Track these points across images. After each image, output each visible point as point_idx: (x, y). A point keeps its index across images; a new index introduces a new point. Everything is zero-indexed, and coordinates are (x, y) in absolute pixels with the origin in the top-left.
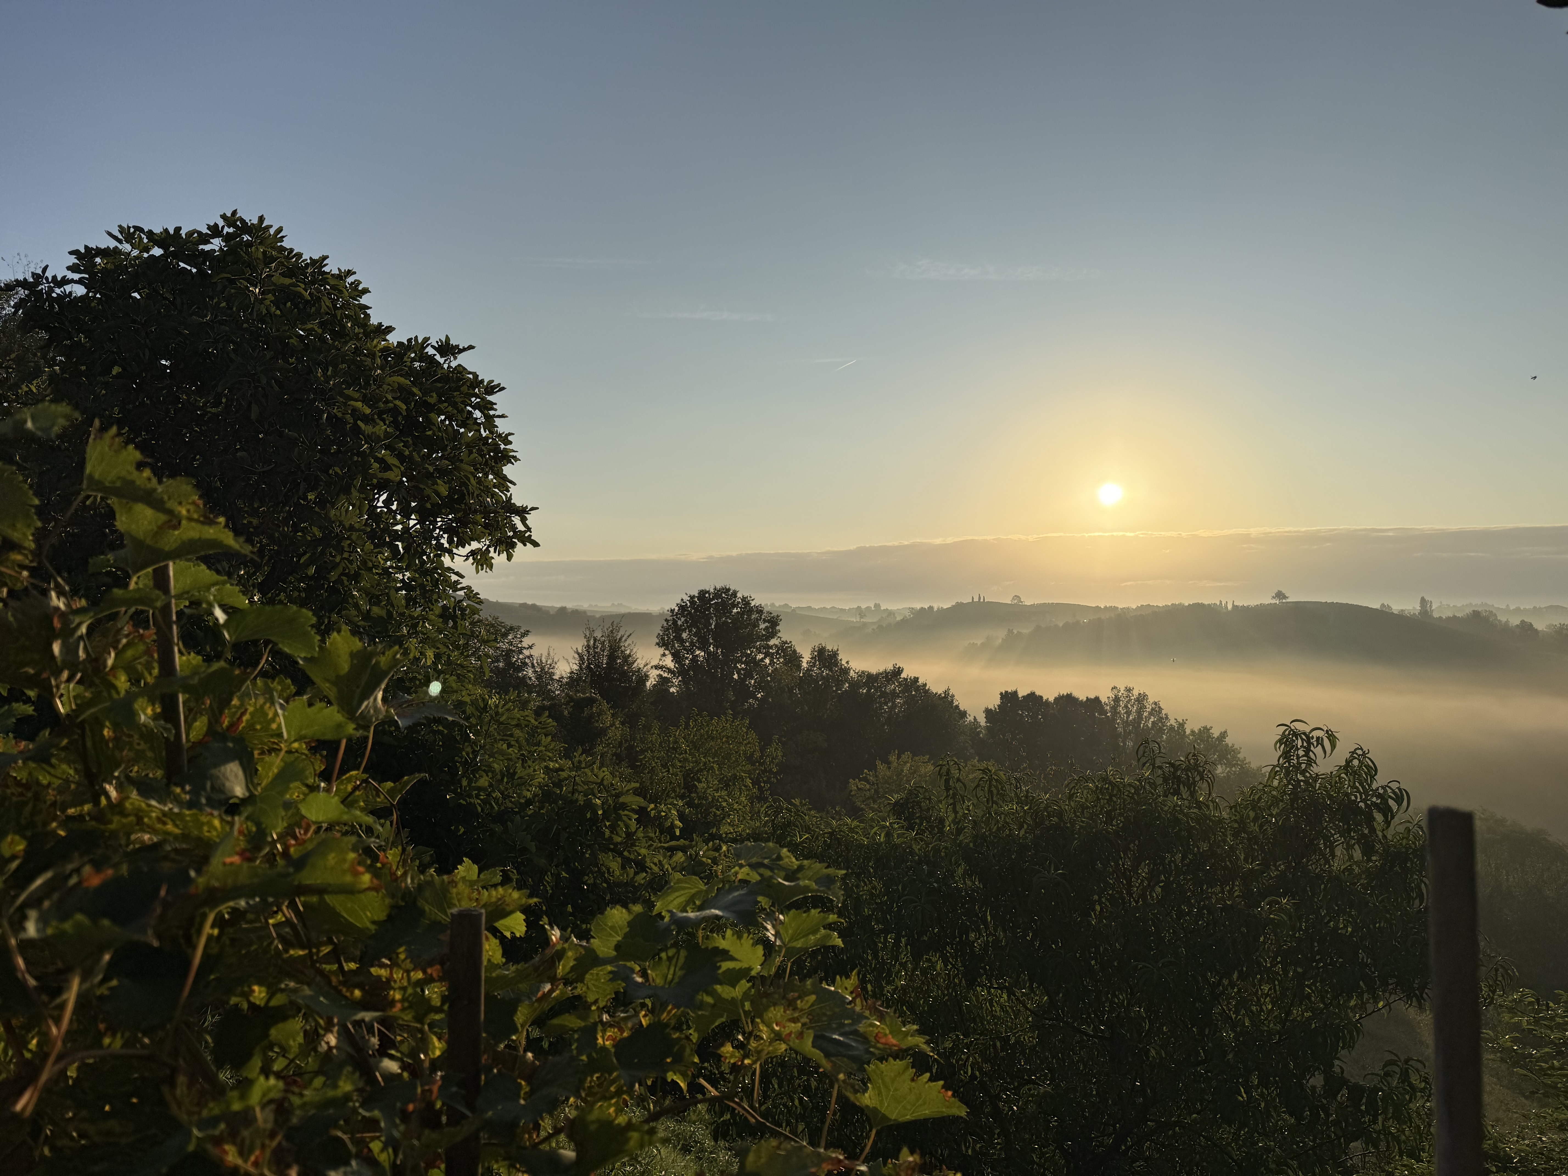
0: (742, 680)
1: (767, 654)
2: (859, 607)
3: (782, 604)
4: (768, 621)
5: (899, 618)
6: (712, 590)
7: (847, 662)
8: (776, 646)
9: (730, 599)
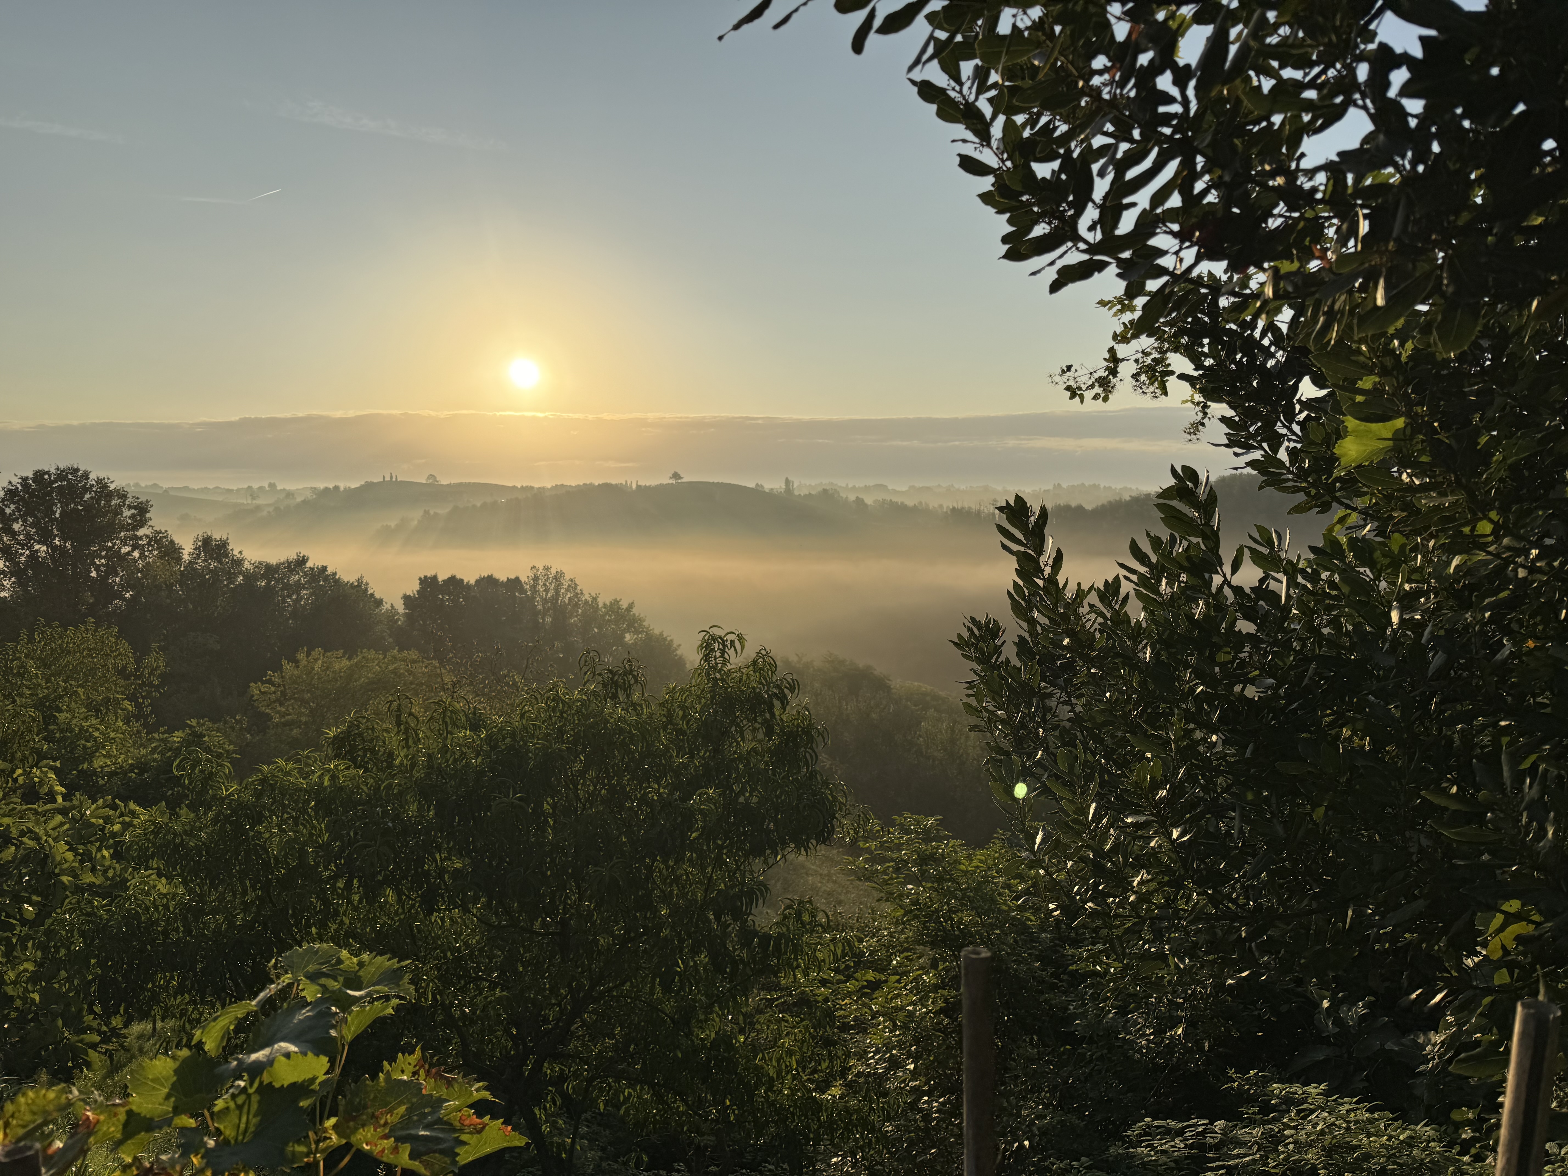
0: (102, 580)
1: (135, 547)
2: (250, 488)
3: (150, 483)
4: (135, 508)
5: (299, 499)
6: (53, 470)
7: (240, 552)
8: (147, 536)
9: (80, 482)
